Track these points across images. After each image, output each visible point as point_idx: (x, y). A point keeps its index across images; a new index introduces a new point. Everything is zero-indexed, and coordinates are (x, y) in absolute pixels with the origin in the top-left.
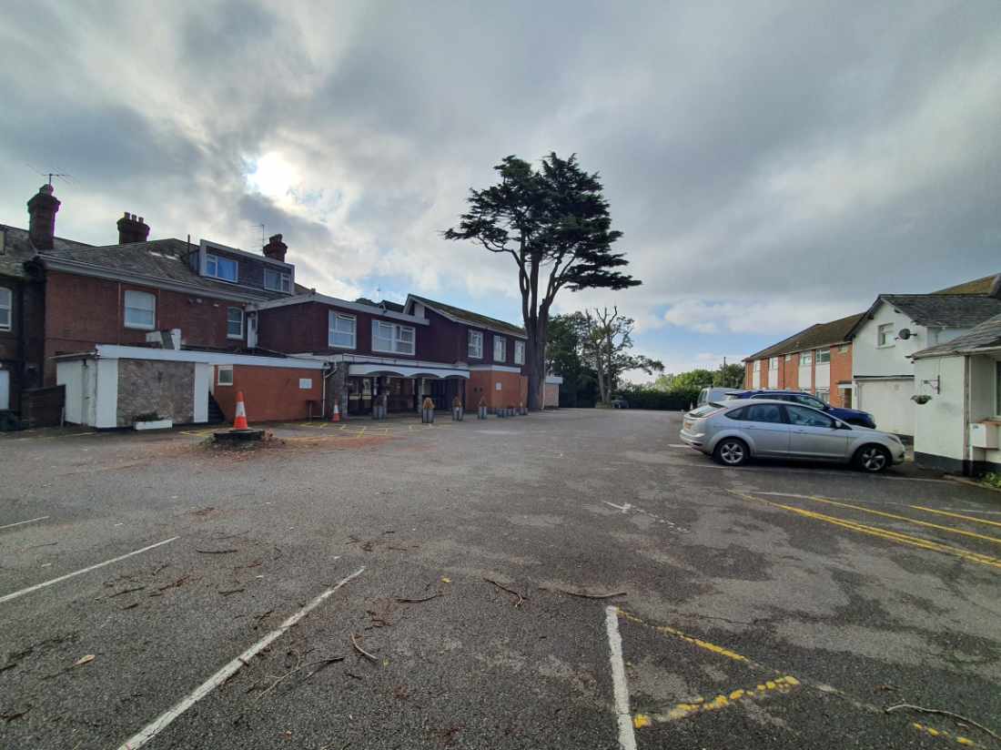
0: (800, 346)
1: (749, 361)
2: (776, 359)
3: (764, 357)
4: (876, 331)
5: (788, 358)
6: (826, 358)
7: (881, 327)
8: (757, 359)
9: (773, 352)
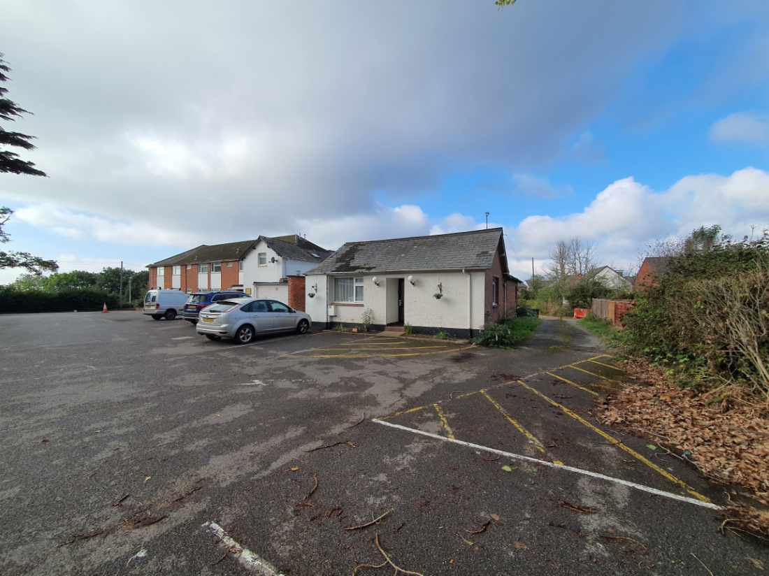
0: (198, 259)
1: (153, 267)
2: (179, 267)
3: (168, 265)
4: (257, 256)
5: (189, 268)
6: (218, 269)
7: (260, 254)
8: (161, 266)
9: (176, 261)
